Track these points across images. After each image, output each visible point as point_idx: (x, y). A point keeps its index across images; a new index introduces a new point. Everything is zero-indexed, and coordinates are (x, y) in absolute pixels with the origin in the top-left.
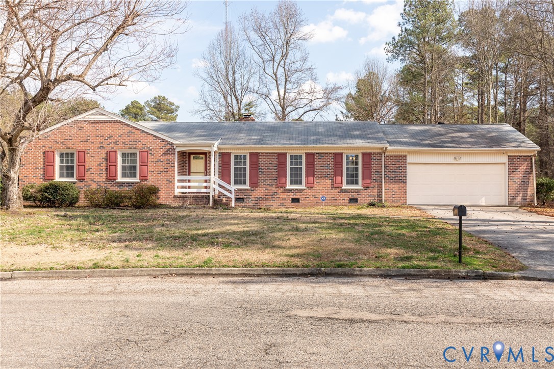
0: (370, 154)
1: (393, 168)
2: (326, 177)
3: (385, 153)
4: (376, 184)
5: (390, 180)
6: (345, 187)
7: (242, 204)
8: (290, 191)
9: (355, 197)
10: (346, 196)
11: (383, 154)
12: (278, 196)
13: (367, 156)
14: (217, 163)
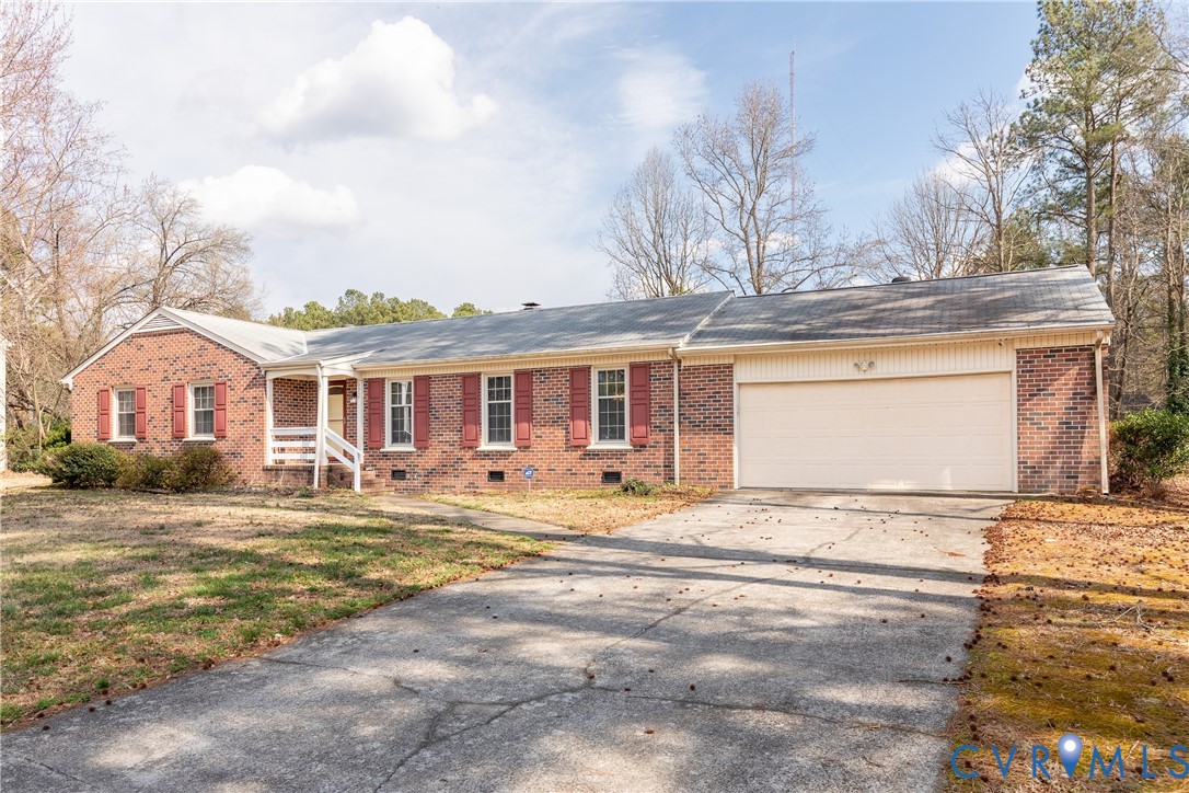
0: (646, 366)
1: (700, 397)
2: (555, 421)
3: (680, 362)
4: (661, 437)
5: (692, 426)
6: (595, 444)
7: (402, 484)
8: (487, 455)
9: (615, 469)
10: (597, 467)
11: (676, 365)
12: (464, 466)
13: (641, 370)
14: (360, 401)
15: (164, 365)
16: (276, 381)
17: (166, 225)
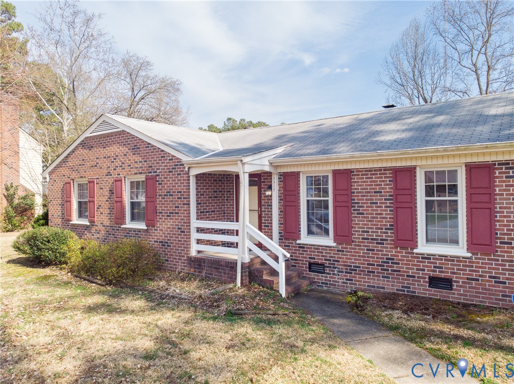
8: (427, 258)
12: (396, 267)
14: (275, 194)
15: (107, 163)
16: (199, 177)
17: (134, 76)
